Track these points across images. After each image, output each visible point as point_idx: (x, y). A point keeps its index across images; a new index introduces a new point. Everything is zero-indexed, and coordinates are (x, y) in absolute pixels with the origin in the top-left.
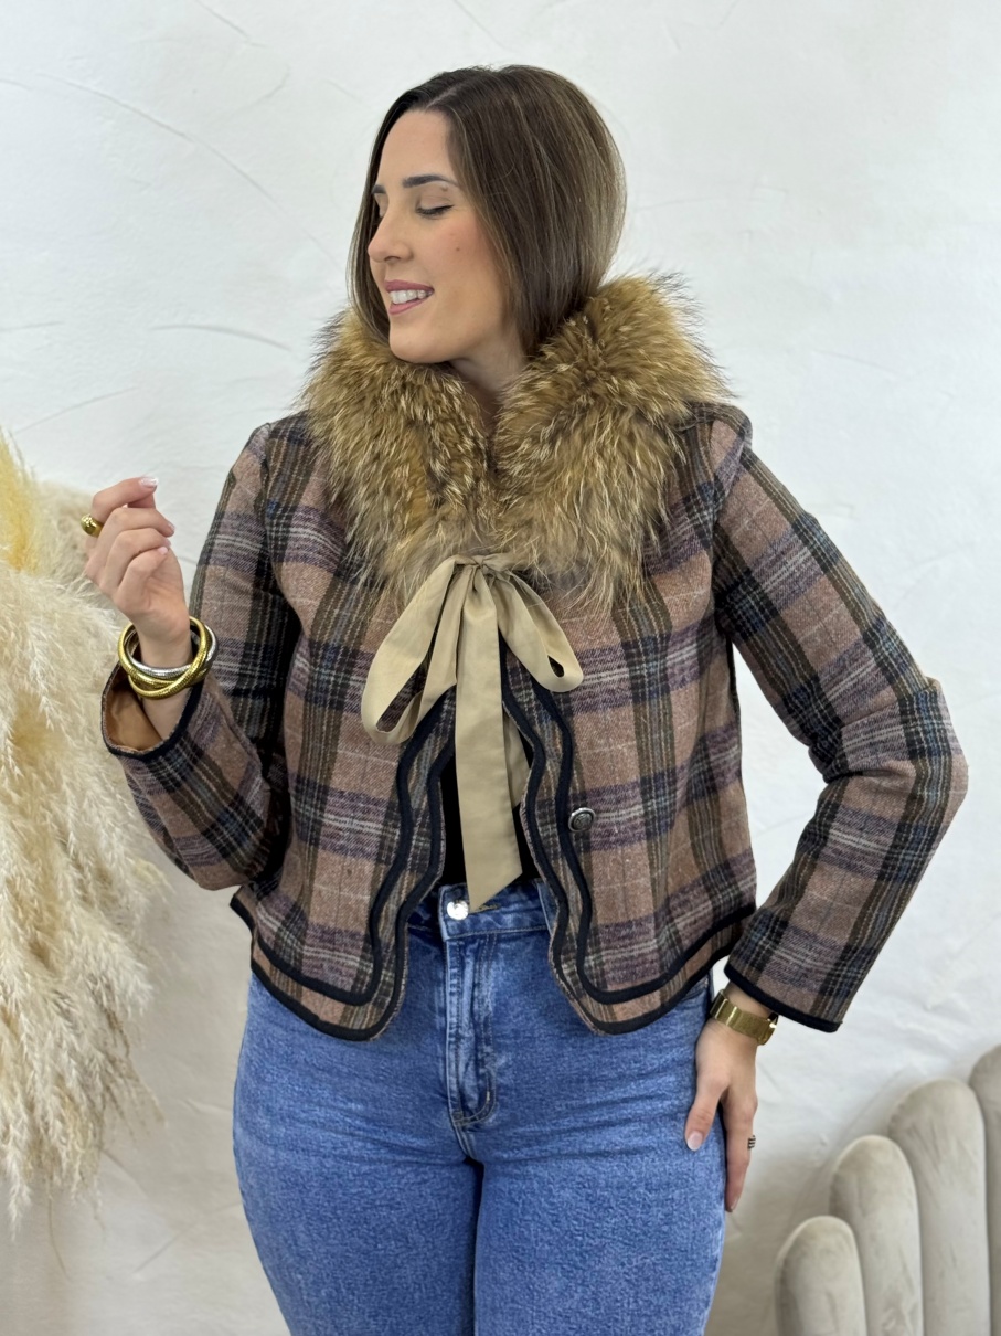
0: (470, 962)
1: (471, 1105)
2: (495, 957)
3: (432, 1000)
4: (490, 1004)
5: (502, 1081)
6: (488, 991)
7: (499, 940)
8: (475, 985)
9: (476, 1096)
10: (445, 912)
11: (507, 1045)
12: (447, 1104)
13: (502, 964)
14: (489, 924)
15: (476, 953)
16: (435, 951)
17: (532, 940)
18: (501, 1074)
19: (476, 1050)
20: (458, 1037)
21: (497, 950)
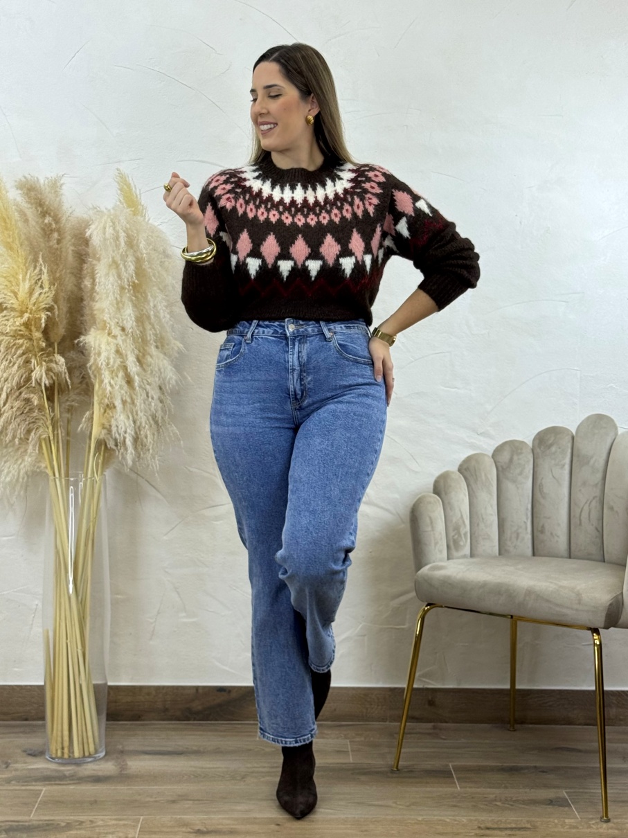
0: (297, 344)
1: (299, 397)
2: (306, 342)
3: (285, 358)
4: (305, 358)
5: (309, 386)
6: (304, 354)
7: (307, 337)
8: (299, 352)
9: (300, 393)
10: (288, 328)
11: (311, 372)
12: (290, 398)
13: (308, 344)
14: (303, 332)
15: (299, 341)
16: (284, 342)
17: (318, 336)
18: (309, 384)
19: (300, 375)
20: (293, 370)
21: (307, 340)
